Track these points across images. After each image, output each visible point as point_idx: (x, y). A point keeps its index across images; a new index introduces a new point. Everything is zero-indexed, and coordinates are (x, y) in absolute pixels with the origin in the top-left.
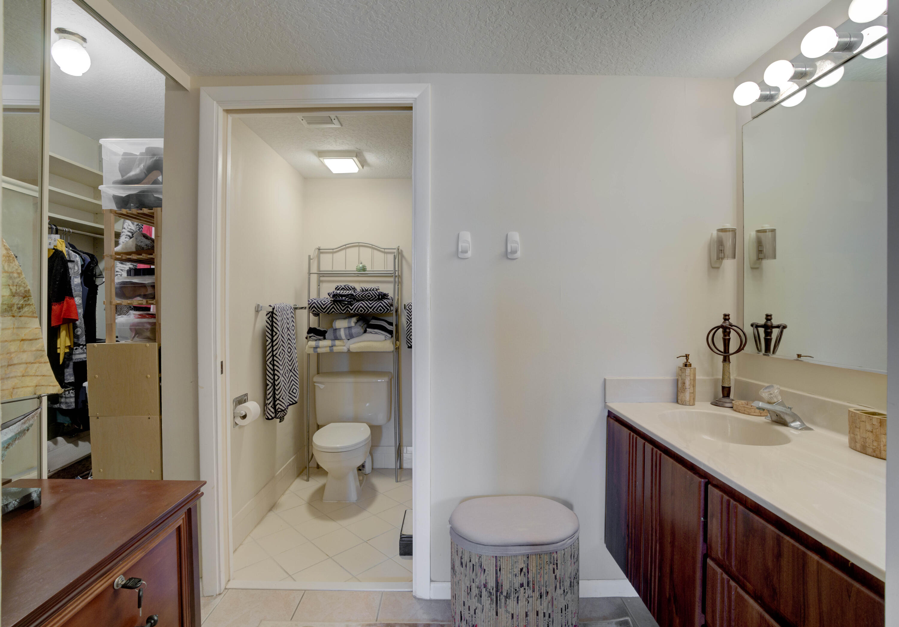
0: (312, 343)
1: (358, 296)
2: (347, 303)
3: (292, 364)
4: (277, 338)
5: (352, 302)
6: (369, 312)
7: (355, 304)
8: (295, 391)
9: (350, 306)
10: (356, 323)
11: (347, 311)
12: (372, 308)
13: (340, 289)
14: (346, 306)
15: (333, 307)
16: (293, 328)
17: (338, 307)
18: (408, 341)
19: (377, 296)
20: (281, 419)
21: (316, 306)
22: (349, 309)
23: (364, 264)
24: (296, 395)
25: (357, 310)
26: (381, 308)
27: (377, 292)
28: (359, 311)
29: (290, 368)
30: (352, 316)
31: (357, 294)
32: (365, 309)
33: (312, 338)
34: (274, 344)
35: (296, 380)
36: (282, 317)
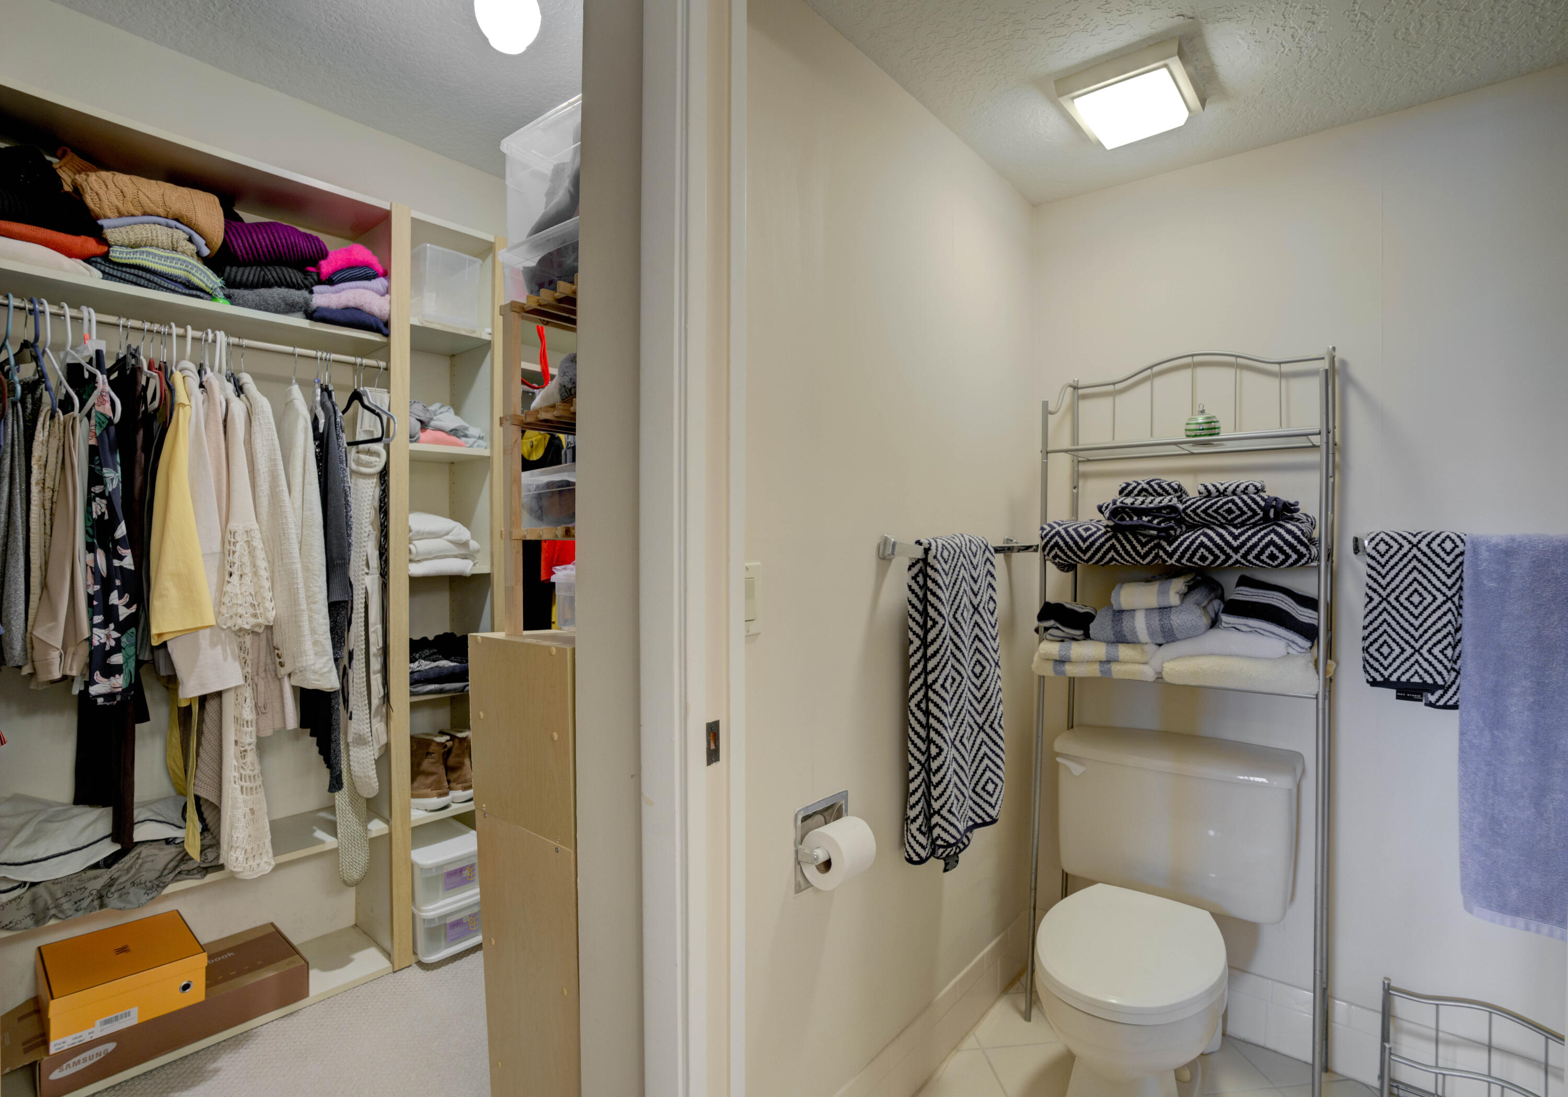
0: (1051, 648)
1: (1194, 511)
2: (1155, 533)
3: (984, 708)
4: (938, 636)
5: (1172, 532)
6: (1230, 562)
7: (1182, 538)
8: (990, 787)
9: (1164, 544)
10: (1184, 596)
11: (1154, 558)
12: (1242, 551)
13: (1136, 492)
14: (1152, 544)
15: (1113, 547)
16: (992, 605)
17: (1128, 547)
18: (1371, 661)
19: (1259, 511)
20: (950, 863)
21: (1061, 543)
22: (1161, 553)
23: (1210, 412)
24: (993, 801)
25: (1187, 555)
26: (1276, 552)
27: (1258, 499)
28: (1195, 560)
29: (980, 721)
30: (1170, 573)
31: (1190, 506)
32: (1217, 552)
33: (1050, 631)
34: (930, 651)
35: (997, 755)
36: (955, 576)
